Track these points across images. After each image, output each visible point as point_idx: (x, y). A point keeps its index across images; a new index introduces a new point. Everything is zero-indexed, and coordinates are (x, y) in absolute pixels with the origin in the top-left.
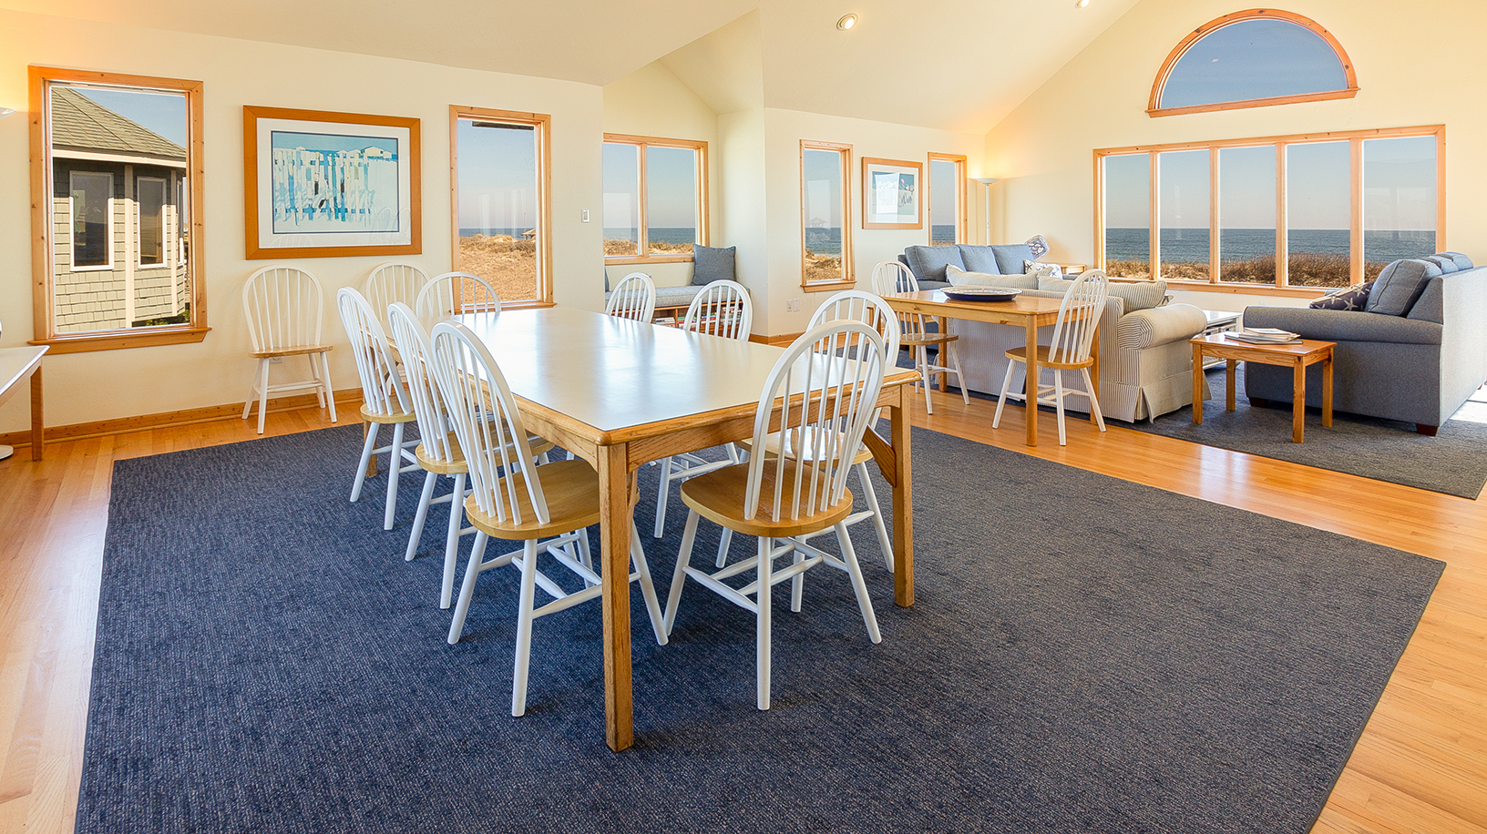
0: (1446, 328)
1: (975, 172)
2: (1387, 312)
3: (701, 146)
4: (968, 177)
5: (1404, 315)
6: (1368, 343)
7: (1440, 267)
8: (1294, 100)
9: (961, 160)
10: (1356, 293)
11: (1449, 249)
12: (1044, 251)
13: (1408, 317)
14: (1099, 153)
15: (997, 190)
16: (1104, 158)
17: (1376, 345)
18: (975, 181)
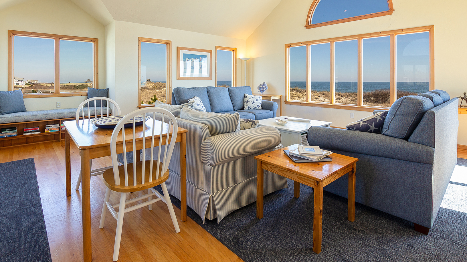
0: (436, 150)
1: (241, 55)
2: (395, 135)
3: (95, 41)
4: (237, 57)
5: (406, 138)
6: (382, 158)
7: (432, 101)
8: (365, 17)
9: (234, 50)
10: (377, 119)
11: (436, 88)
12: (266, 89)
13: (409, 140)
14: (287, 46)
15: (249, 63)
16: (290, 48)
17: (387, 160)
18: (240, 59)
